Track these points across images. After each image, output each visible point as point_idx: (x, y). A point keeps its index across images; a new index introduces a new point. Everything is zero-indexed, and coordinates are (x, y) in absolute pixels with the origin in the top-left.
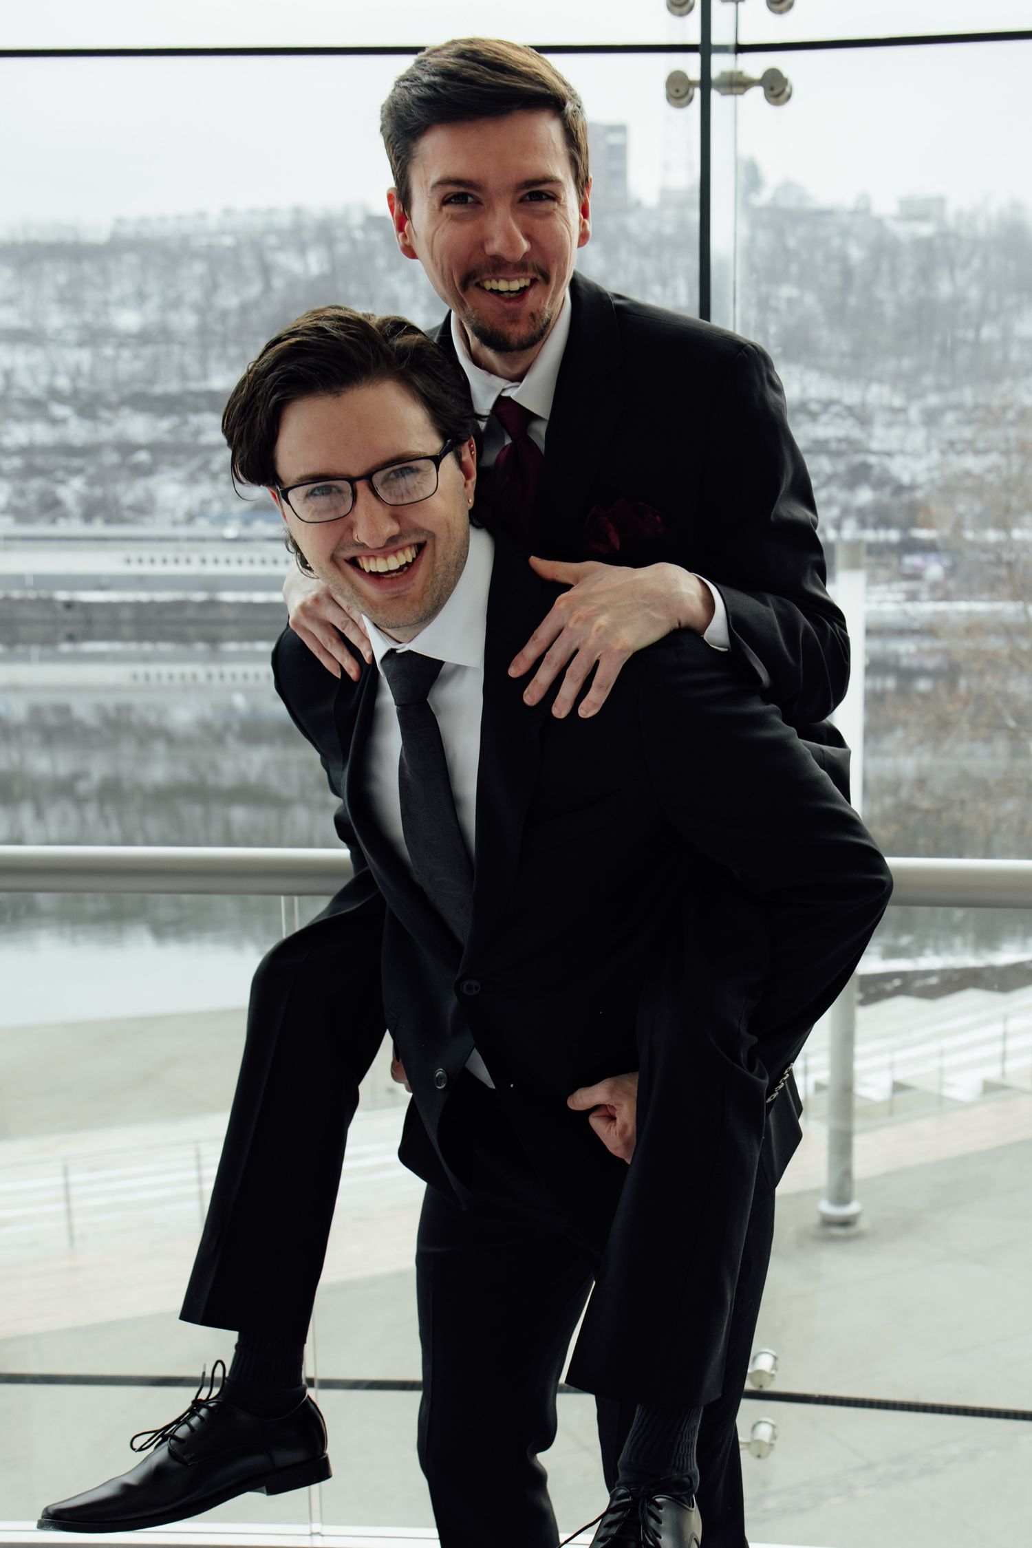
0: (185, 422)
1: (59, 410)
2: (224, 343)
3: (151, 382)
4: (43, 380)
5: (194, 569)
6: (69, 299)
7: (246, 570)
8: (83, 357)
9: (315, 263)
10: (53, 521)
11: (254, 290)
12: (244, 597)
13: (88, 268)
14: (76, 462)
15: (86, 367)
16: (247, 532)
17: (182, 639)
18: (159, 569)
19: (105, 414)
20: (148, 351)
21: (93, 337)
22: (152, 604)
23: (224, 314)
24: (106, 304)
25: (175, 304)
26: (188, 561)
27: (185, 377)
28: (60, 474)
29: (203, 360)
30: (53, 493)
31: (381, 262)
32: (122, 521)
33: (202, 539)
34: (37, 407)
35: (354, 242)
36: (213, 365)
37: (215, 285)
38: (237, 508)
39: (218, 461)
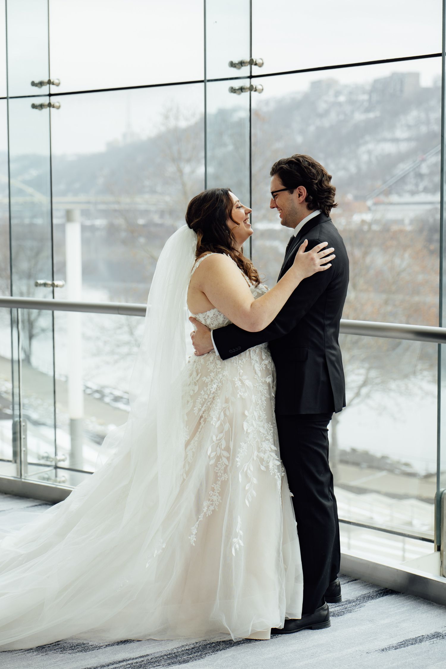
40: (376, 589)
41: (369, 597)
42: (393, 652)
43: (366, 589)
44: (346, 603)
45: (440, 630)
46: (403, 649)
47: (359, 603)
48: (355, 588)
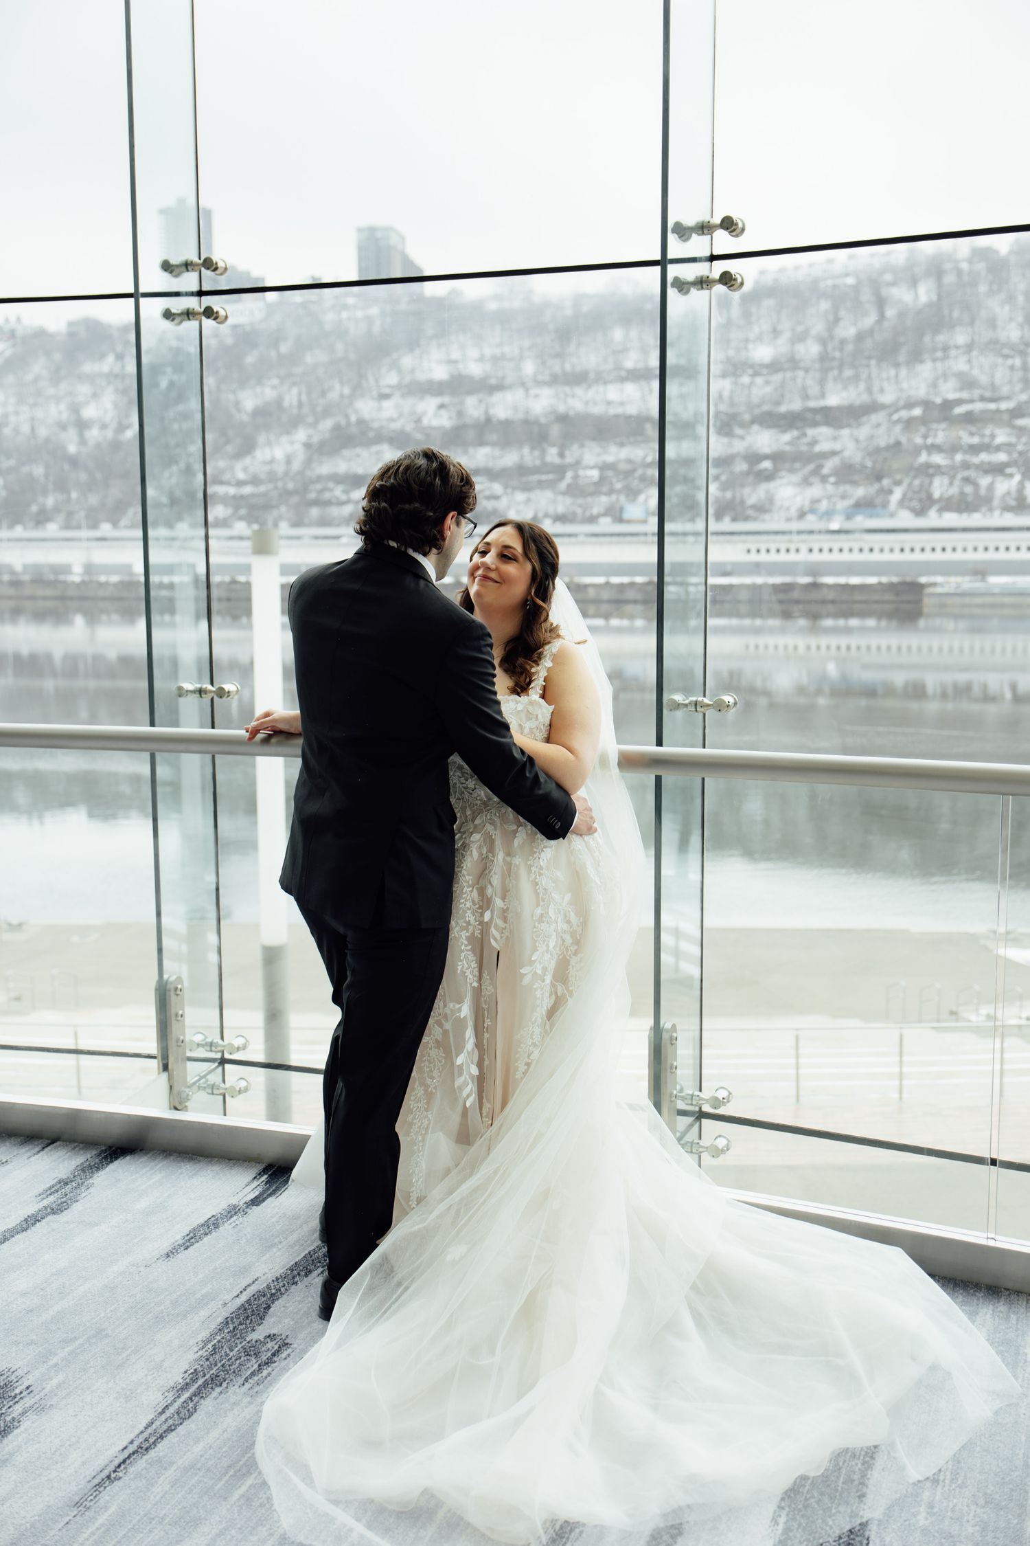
0: (805, 435)
2: (841, 367)
3: (778, 403)
5: (803, 556)
7: (846, 557)
8: (728, 386)
9: (924, 293)
11: (871, 319)
12: (842, 580)
16: (848, 525)
18: (773, 558)
19: (738, 431)
20: (778, 377)
21: (735, 369)
22: (765, 586)
23: (843, 342)
24: (747, 341)
25: (801, 338)
26: (797, 550)
27: (806, 397)
29: (822, 382)
31: (983, 288)
32: (747, 519)
33: (811, 532)
35: (959, 272)
36: (830, 385)
37: (837, 320)
38: (841, 505)
39: (829, 466)
40: (94, 1152)
41: (90, 1167)
42: (183, 1255)
43: (78, 1155)
44: (60, 1185)
45: (234, 1201)
46: (196, 1245)
47: (80, 1181)
48: (60, 1157)
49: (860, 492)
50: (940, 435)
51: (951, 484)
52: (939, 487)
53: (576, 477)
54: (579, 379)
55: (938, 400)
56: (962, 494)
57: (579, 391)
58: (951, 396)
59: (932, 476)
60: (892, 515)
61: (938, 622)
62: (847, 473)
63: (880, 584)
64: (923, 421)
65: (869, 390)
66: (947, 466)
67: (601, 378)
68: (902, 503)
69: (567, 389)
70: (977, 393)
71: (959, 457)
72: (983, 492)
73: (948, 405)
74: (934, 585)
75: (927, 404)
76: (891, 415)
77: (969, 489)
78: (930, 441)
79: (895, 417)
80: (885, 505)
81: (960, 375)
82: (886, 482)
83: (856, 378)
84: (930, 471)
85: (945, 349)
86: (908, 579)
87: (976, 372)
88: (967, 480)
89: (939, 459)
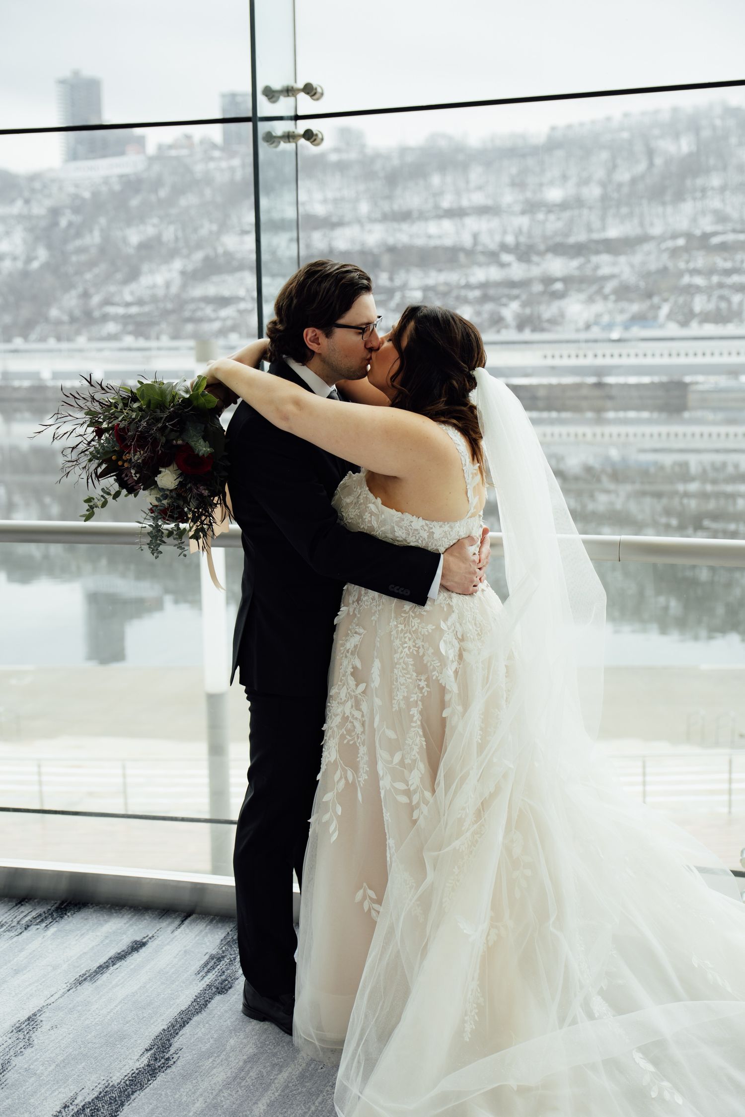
0: (589, 261)
1: (506, 258)
2: (618, 206)
3: (567, 235)
4: (498, 238)
5: (589, 361)
6: (518, 184)
7: (624, 361)
8: (524, 221)
9: (686, 145)
10: (498, 332)
11: (642, 167)
12: (623, 380)
13: (531, 162)
14: (515, 292)
15: (525, 229)
16: (627, 335)
17: (576, 409)
18: (566, 362)
19: (535, 258)
20: (567, 215)
21: (531, 207)
22: (559, 385)
23: (620, 185)
24: (541, 185)
25: (585, 182)
26: (585, 356)
27: (590, 230)
28: (504, 300)
29: (603, 219)
30: (499, 313)
31: (733, 140)
32: (543, 330)
33: (596, 341)
34: (493, 257)
35: (714, 128)
36: (610, 220)
37: (615, 167)
38: (620, 318)
39: (609, 287)
49: (635, 308)
50: (700, 260)
51: (709, 300)
52: (699, 304)
53: (403, 297)
54: (405, 216)
55: (698, 232)
56: (718, 309)
57: (405, 226)
58: (709, 229)
59: (693, 295)
60: (662, 326)
61: (699, 414)
62: (624, 292)
63: (653, 383)
64: (686, 249)
65: (642, 224)
66: (706, 286)
67: (422, 216)
68: (669, 317)
69: (395, 225)
70: (729, 226)
71: (715, 279)
72: (735, 306)
73: (706, 236)
74: (697, 383)
75: (689, 236)
76: (659, 244)
77: (723, 305)
78: (691, 265)
79: (664, 246)
80: (655, 318)
81: (716, 212)
82: (656, 300)
83: (631, 215)
84: (691, 290)
85: (704, 190)
86: (676, 378)
87: (729, 210)
88: (722, 298)
89: (699, 281)
